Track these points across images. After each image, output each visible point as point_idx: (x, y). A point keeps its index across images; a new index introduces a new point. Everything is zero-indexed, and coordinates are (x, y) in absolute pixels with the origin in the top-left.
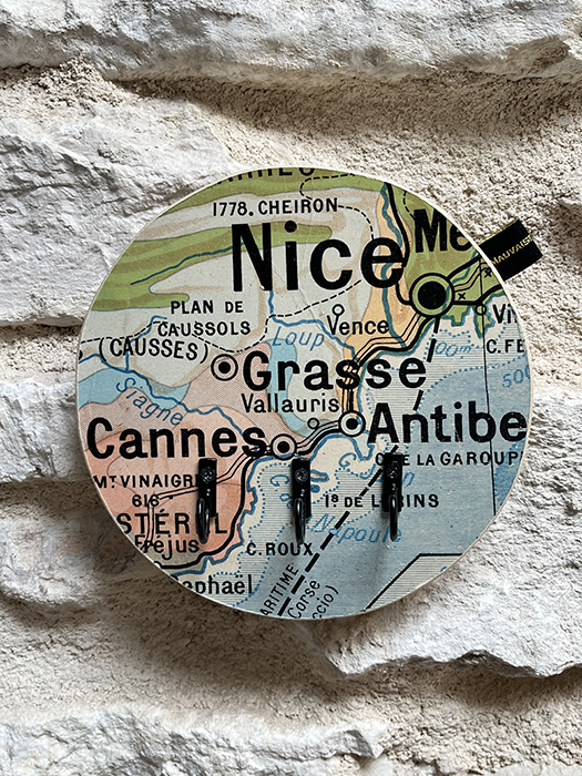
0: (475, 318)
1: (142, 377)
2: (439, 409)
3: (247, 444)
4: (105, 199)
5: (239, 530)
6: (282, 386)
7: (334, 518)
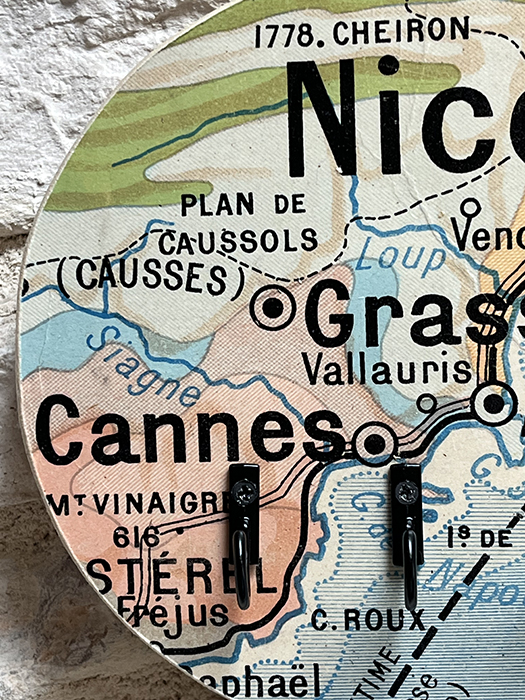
1: (132, 325)
3: (310, 439)
4: (53, 19)
5: (298, 587)
6: (372, 340)
7: (462, 565)
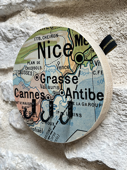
0: (90, 64)
1: (23, 79)
2: (81, 90)
5: (40, 117)
7: (58, 117)
